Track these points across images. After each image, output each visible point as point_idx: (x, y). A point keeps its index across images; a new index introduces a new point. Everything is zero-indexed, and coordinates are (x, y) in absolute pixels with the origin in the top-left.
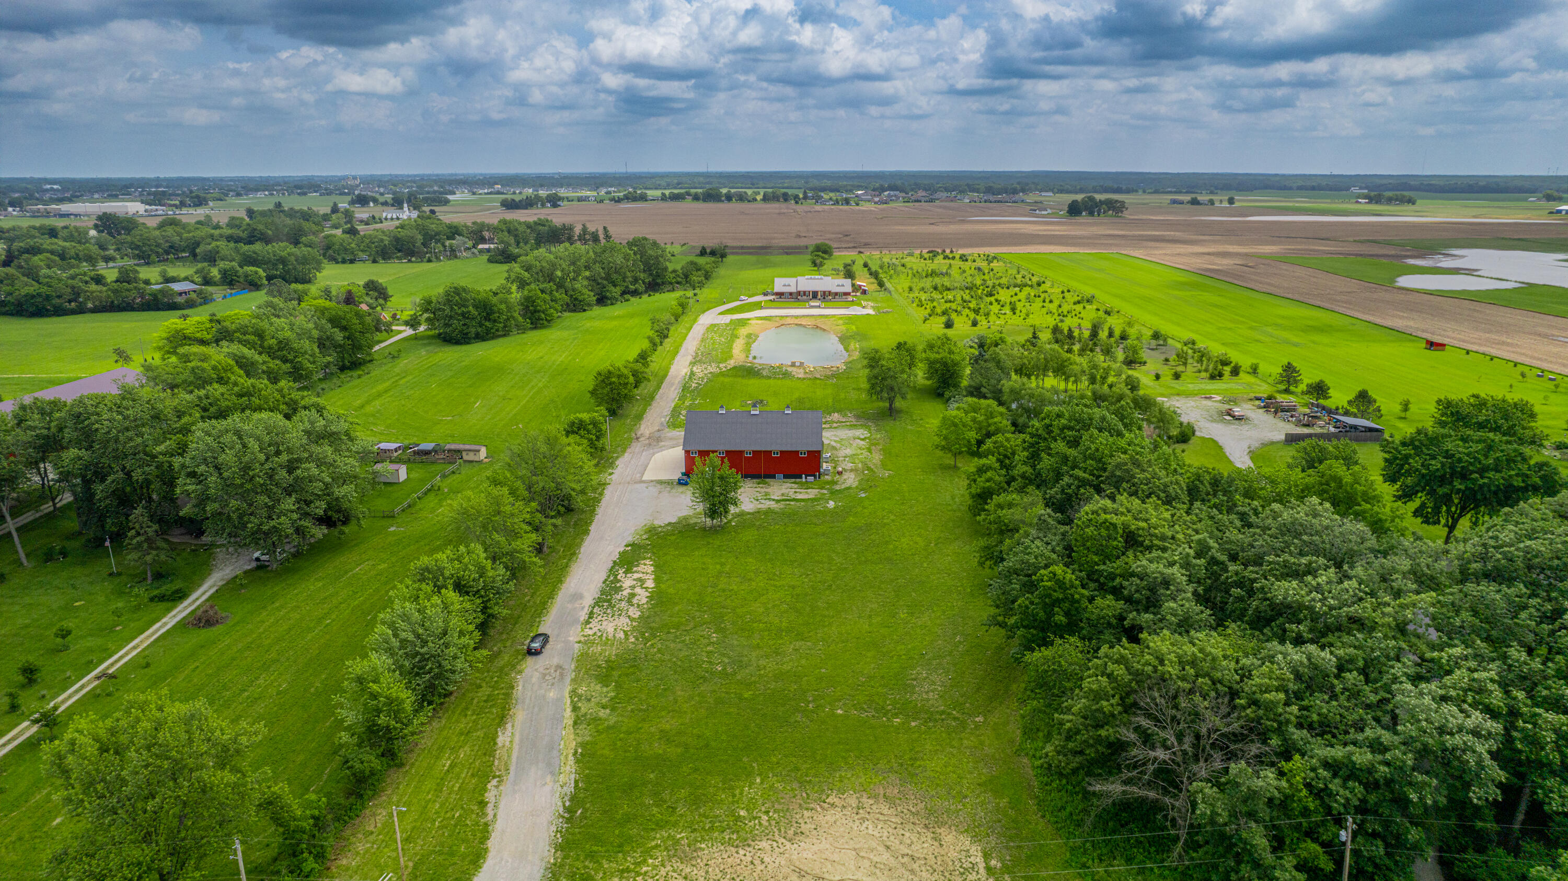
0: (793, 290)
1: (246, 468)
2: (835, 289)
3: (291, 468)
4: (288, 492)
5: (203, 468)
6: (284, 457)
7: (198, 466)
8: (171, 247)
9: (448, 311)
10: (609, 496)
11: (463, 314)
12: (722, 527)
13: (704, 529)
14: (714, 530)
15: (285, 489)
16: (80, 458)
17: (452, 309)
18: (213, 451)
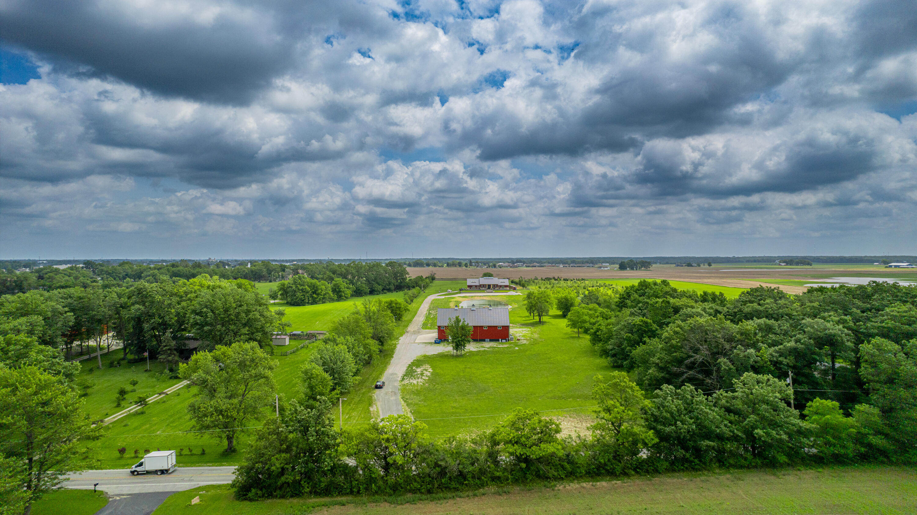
0: (477, 284)
1: (226, 311)
2: (500, 284)
3: (248, 312)
4: (245, 325)
5: (205, 309)
6: (245, 307)
7: (203, 309)
8: (127, 275)
9: (294, 287)
10: (398, 347)
11: (302, 290)
12: (461, 356)
13: (453, 356)
14: (457, 356)
15: (243, 324)
16: (139, 309)
17: (297, 287)
18: (211, 303)
